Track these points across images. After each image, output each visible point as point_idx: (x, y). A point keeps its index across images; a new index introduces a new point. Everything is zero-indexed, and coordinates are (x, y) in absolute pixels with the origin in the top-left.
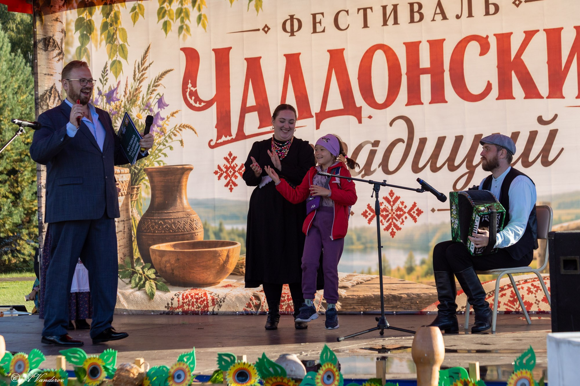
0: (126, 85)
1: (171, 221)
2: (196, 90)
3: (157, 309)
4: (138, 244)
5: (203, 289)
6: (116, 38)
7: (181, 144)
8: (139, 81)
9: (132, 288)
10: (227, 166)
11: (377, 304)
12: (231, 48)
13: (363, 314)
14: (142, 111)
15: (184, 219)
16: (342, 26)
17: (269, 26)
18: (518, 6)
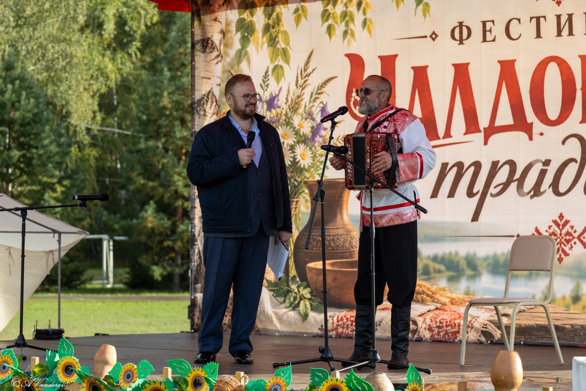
0: (288, 92)
1: (330, 238)
3: (310, 331)
4: (295, 262)
6: (278, 41)
8: (301, 88)
9: (286, 308)
11: (539, 334)
12: (397, 55)
13: (523, 344)
14: (304, 120)
15: (343, 236)
16: (513, 36)
17: (438, 33)
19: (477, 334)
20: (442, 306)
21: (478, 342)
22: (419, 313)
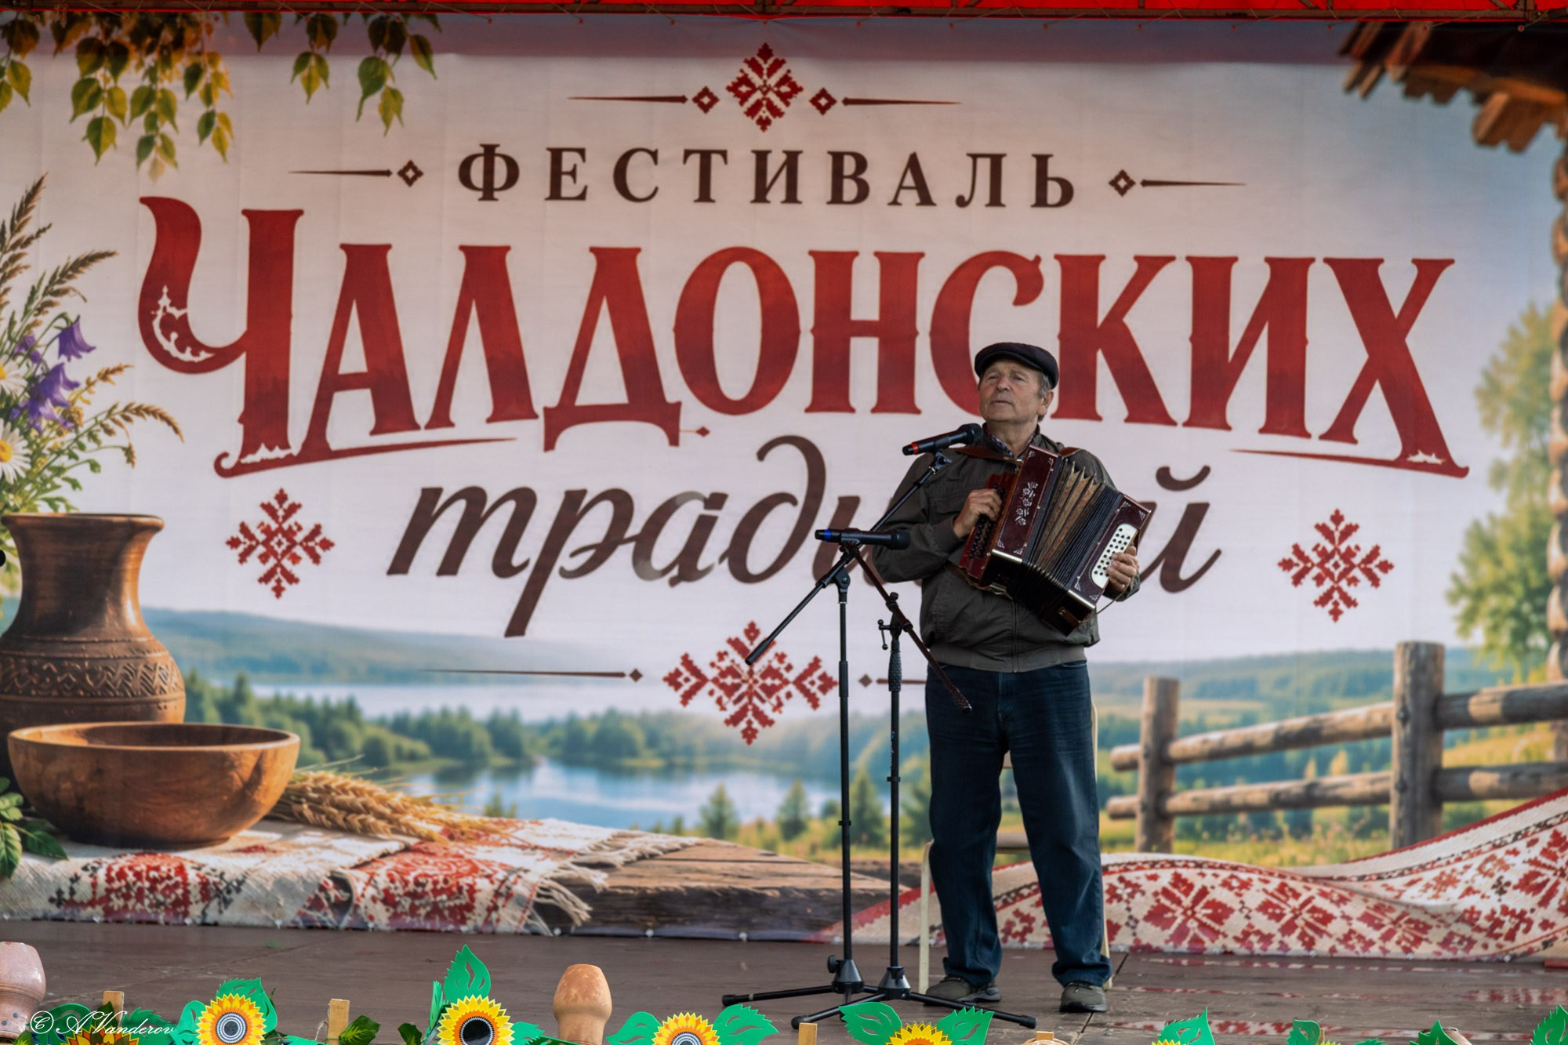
1: (84, 665)
2: (184, 317)
3: (23, 906)
5: (174, 855)
7: (125, 459)
10: (269, 527)
11: (696, 912)
12: (299, 213)
13: (653, 937)
14: (6, 356)
15: (123, 663)
16: (636, 190)
17: (420, 167)
18: (1122, 191)
19: (524, 912)
20: (421, 843)
21: (527, 931)
22: (355, 861)
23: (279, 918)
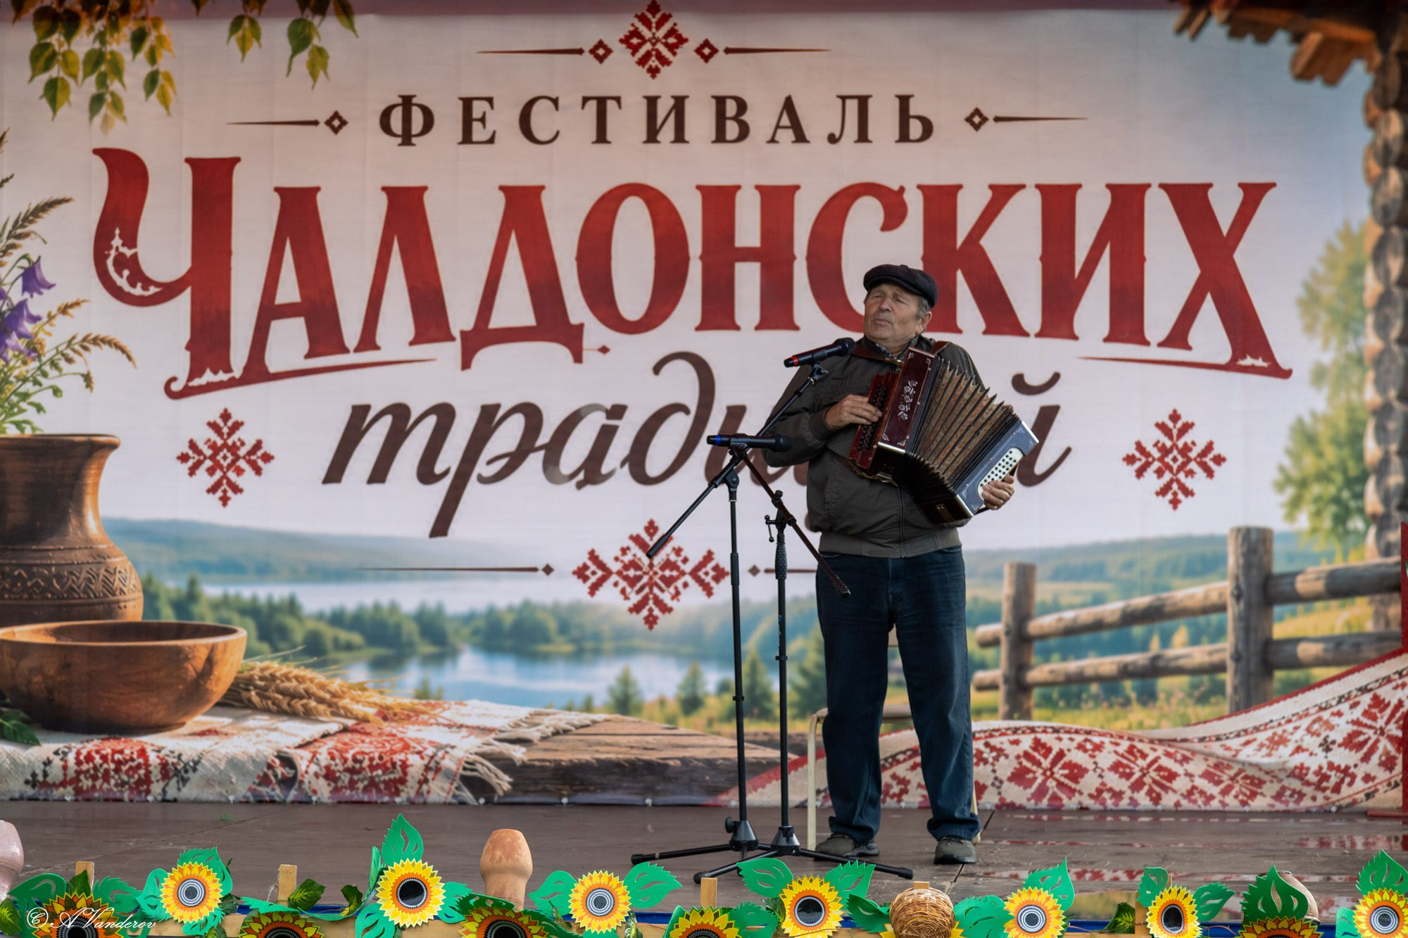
1: (51, 570)
2: (135, 256)
5: (136, 739)
7: (84, 384)
10: (215, 443)
11: (606, 781)
12: (237, 160)
13: (568, 804)
15: (87, 568)
16: (540, 134)
17: (345, 116)
18: (977, 127)
19: (452, 784)
20: (358, 724)
21: (454, 801)
22: (299, 741)
23: (231, 794)
